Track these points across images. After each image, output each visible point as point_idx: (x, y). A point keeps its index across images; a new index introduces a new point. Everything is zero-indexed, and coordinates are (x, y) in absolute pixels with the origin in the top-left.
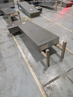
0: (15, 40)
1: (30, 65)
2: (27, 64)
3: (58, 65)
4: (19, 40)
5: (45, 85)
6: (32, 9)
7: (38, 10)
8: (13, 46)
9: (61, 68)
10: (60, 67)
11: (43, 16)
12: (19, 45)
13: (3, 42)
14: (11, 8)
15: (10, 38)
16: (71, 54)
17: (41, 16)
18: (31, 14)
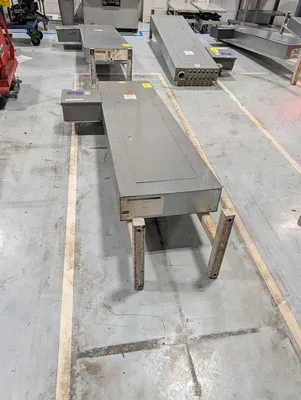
0: (74, 149)
1: (72, 259)
2: (67, 251)
3: (177, 296)
4: (86, 153)
5: (88, 352)
6: (191, 53)
7: (217, 60)
8: (55, 169)
9: (182, 316)
10: (180, 311)
11: (226, 90)
12: (75, 172)
13: (30, 146)
14: (119, 30)
15: (58, 138)
16: (258, 273)
17: (221, 89)
18: (178, 70)
